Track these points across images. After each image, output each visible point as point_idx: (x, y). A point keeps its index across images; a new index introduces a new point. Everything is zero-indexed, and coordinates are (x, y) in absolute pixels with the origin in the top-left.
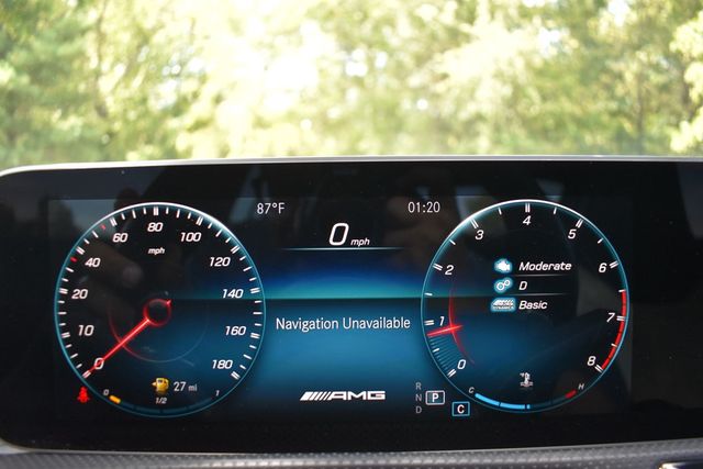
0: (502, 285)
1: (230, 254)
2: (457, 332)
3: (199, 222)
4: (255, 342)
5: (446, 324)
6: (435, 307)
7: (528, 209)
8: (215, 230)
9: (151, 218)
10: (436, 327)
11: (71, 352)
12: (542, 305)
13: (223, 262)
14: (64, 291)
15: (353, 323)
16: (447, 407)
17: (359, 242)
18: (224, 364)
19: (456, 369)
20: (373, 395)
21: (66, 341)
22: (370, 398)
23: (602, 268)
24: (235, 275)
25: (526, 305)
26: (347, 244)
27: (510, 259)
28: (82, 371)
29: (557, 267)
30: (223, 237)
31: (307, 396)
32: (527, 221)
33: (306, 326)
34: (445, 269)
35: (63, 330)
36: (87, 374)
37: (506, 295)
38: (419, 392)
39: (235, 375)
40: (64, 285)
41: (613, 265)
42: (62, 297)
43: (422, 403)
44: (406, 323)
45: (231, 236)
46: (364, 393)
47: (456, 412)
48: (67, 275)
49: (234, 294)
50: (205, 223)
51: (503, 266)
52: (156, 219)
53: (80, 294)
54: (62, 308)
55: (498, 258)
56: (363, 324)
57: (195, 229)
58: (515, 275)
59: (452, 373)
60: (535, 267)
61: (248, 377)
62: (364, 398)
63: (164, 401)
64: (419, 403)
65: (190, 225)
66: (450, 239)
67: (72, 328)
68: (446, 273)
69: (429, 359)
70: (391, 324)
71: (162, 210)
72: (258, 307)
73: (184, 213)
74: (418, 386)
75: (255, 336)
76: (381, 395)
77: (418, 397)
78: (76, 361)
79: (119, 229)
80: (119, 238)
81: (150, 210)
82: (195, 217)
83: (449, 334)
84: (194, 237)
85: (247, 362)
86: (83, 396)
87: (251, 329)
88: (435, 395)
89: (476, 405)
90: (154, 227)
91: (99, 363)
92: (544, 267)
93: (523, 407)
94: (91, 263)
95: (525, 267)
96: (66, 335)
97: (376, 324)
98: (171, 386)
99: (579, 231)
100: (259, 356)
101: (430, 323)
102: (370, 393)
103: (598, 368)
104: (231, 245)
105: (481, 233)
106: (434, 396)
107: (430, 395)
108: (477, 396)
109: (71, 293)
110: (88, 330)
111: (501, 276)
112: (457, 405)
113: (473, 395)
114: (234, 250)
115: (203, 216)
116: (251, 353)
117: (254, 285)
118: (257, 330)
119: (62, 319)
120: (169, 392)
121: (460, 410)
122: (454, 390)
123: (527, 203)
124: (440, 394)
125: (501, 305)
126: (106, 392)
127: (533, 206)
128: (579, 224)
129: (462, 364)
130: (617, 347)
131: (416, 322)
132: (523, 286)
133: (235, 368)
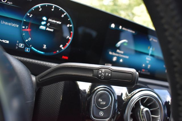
0: (43, 23)
2: (30, 31)
5: (28, 28)
6: (25, 24)
7: (53, 7)
10: (25, 28)
12: (52, 30)
15: (4, 22)
17: (10, 3)
20: (6, 41)
22: (5, 42)
23: (68, 26)
25: (48, 29)
26: (6, 2)
27: (46, 17)
29: (58, 22)
32: (53, 10)
34: (30, 15)
37: (44, 25)
38: (18, 43)
41: (71, 26)
43: (18, 46)
44: (18, 26)
46: (3, 40)
47: (26, 50)
51: (45, 18)
55: (44, 16)
56: (6, 23)
58: (47, 22)
59: (27, 41)
60: (52, 21)
62: (3, 42)
64: (17, 46)
66: (33, 9)
68: (30, 16)
69: (22, 36)
70: (14, 25)
74: (18, 42)
76: (8, 42)
77: (17, 45)
83: (28, 31)
88: (22, 45)
89: (31, 50)
92: (54, 21)
93: (42, 53)
95: (50, 20)
97: (10, 24)
99: (64, 16)
101: (24, 27)
102: (5, 41)
103: (62, 48)
105: (41, 9)
106: (21, 45)
107: (20, 45)
111: (44, 21)
113: (31, 47)
121: (27, 50)
122: (27, 45)
124: (23, 45)
127: (55, 6)
128: (65, 14)
129: (30, 39)
130: (68, 44)
131: (20, 26)
132: (48, 24)
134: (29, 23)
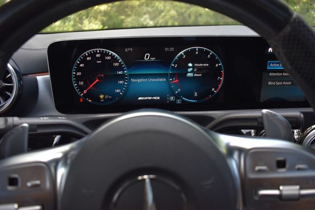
0: (190, 70)
1: (119, 62)
2: (178, 82)
3: (110, 54)
4: (126, 85)
5: (175, 80)
6: (172, 75)
7: (197, 50)
8: (114, 56)
9: (97, 53)
10: (173, 80)
11: (77, 89)
12: (200, 75)
13: (117, 64)
14: (75, 73)
15: (151, 80)
16: (175, 101)
17: (152, 59)
18: (118, 91)
20: (156, 98)
21: (76, 86)
23: (217, 65)
24: (120, 68)
25: (196, 75)
26: (149, 59)
27: (192, 63)
28: (81, 94)
29: (205, 65)
30: (117, 58)
31: (140, 98)
32: (197, 53)
33: (139, 81)
34: (175, 66)
35: (75, 83)
36: (82, 94)
37: (191, 72)
39: (121, 93)
40: (74, 72)
41: (220, 65)
42: (74, 75)
43: (169, 100)
44: (165, 80)
45: (119, 58)
48: (75, 69)
49: (120, 73)
50: (112, 54)
51: (190, 65)
52: (98, 53)
53: (79, 74)
54: (74, 77)
55: (189, 63)
56: (154, 80)
57: (109, 56)
58: (193, 67)
59: (177, 92)
60: (199, 65)
61: (124, 94)
62: (154, 99)
63: (103, 101)
65: (108, 55)
66: (176, 58)
67: (77, 82)
69: (171, 88)
70: (161, 80)
71: (100, 51)
72: (126, 76)
73: (106, 52)
74: (168, 96)
75: (126, 83)
76: (159, 98)
77: (168, 98)
78: (79, 91)
79: (88, 56)
80: (88, 59)
81: (97, 51)
82: (109, 53)
83: (176, 82)
84: (109, 58)
85: (124, 90)
86: (81, 100)
88: (172, 98)
89: (183, 101)
90: (98, 55)
91: (85, 92)
92: (201, 65)
93: (195, 101)
94: (81, 65)
95: (196, 65)
96: (76, 85)
97: (157, 80)
98: (105, 97)
99: (211, 56)
100: (127, 89)
101: (171, 79)
103: (215, 91)
104: (119, 60)
105: (185, 56)
109: (76, 73)
110: (81, 83)
111: (190, 67)
112: (178, 100)
113: (182, 98)
114: (120, 61)
115: (111, 52)
116: (125, 88)
117: (125, 70)
118: (126, 82)
119: (74, 80)
120: (104, 98)
121: (179, 102)
122: (177, 97)
123: (197, 48)
124: (174, 98)
125: (189, 75)
126: (87, 99)
127: (199, 49)
128: (211, 54)
129: (179, 90)
130: (220, 86)
131: (167, 79)
132: (195, 70)
133: (121, 92)
134: (175, 74)
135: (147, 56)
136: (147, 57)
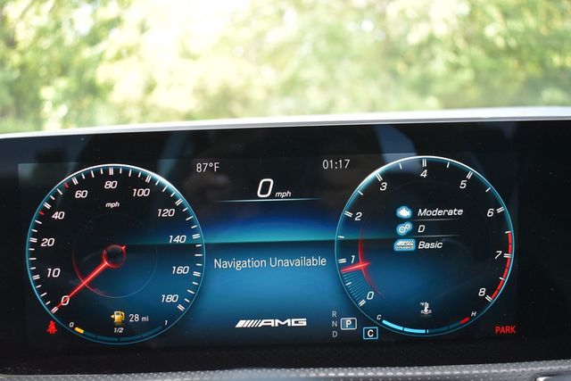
0: (403, 229)
1: (175, 207)
2: (366, 268)
3: (148, 180)
4: (198, 279)
5: (357, 262)
6: (347, 248)
7: (424, 164)
8: (161, 186)
9: (107, 177)
10: (348, 263)
11: (40, 291)
12: (438, 245)
13: (168, 213)
14: (34, 240)
15: (278, 262)
16: (359, 332)
17: (283, 195)
18: (171, 298)
19: (366, 299)
20: (296, 322)
21: (37, 282)
22: (293, 324)
23: (490, 213)
24: (180, 224)
25: (424, 245)
26: (272, 196)
27: (410, 207)
28: (51, 307)
29: (451, 213)
30: (168, 192)
31: (241, 324)
32: (424, 174)
33: (239, 265)
34: (354, 216)
35: (34, 273)
36: (55, 309)
37: (408, 236)
38: (334, 319)
39: (181, 307)
40: (34, 235)
41: (499, 210)
42: (32, 245)
43: (338, 329)
44: (323, 262)
45: (175, 191)
46: (288, 321)
47: (367, 336)
48: (37, 226)
49: (178, 240)
50: (153, 181)
51: (404, 212)
52: (111, 178)
53: (48, 242)
54: (32, 254)
55: (399, 206)
56: (287, 263)
57: (145, 186)
58: (414, 220)
59: (362, 303)
60: (432, 213)
61: (191, 309)
62: (289, 325)
63: (121, 330)
64: (335, 329)
65: (140, 182)
66: (359, 190)
67: (41, 271)
68: (356, 219)
69: (344, 292)
70: (311, 262)
71: (116, 170)
72: (199, 250)
73: (135, 173)
74: (334, 314)
75: (196, 274)
76: (303, 322)
77: (334, 324)
78: (45, 299)
79: (80, 187)
80: (80, 194)
81: (106, 171)
82: (144, 176)
83: (359, 270)
84: (144, 193)
85: (191, 297)
86: (52, 328)
87: (194, 268)
88: (348, 321)
89: (385, 331)
90: (110, 185)
91: (65, 300)
92: (440, 212)
93: (423, 331)
94: (56, 216)
95: (423, 213)
96: (37, 277)
97: (298, 263)
98: (127, 318)
99: (469, 182)
100: (200, 292)
101: (343, 261)
102: (293, 320)
103: (488, 298)
104: (175, 199)
105: (385, 185)
106: (347, 323)
107: (344, 322)
108: (384, 322)
109: (40, 242)
110: (54, 273)
111: (402, 221)
112: (367, 330)
113: (380, 322)
114: (178, 203)
115: (151, 175)
117: (195, 231)
118: (199, 269)
119: (33, 263)
120: (125, 323)
121: (370, 334)
122: (364, 317)
123: (424, 159)
124: (353, 321)
125: (403, 245)
126: (72, 324)
127: (429, 162)
128: (469, 176)
129: (371, 295)
130: (504, 280)
131: (331, 261)
132: (422, 229)
133: (181, 301)
134: (358, 240)
135: (266, 185)
136: (266, 189)
